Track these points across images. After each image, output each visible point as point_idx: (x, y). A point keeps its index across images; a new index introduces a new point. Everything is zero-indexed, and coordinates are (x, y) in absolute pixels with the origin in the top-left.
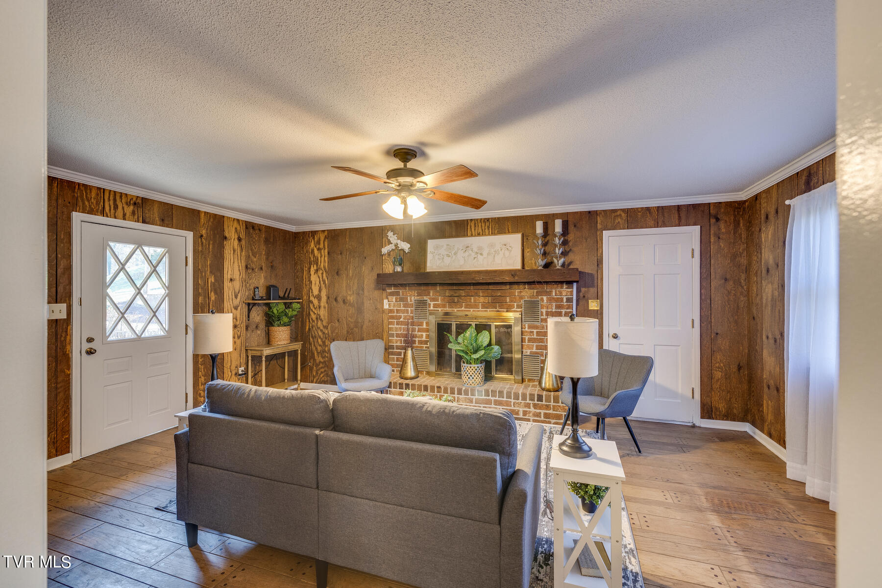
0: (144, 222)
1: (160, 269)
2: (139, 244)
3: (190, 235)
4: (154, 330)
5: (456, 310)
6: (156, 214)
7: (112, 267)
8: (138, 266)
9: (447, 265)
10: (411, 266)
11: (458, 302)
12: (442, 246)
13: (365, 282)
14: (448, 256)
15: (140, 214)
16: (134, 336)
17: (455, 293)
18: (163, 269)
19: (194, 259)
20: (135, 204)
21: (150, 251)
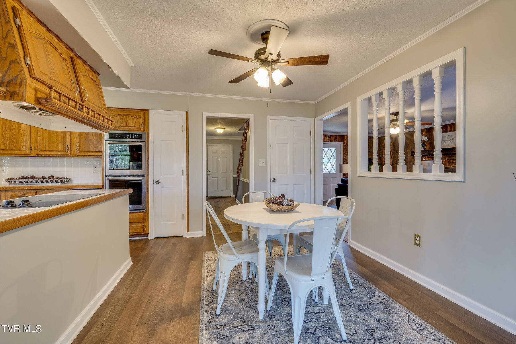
0: (330, 141)
1: (334, 154)
2: (329, 148)
3: (342, 143)
4: (333, 171)
5: (452, 166)
6: (333, 138)
7: (324, 154)
8: (329, 154)
9: (448, 145)
10: (430, 146)
11: (453, 162)
12: (446, 136)
13: (408, 155)
14: (449, 141)
15: (330, 139)
16: (328, 172)
17: (451, 158)
18: (335, 154)
19: (343, 151)
20: (328, 137)
21: (332, 149)
